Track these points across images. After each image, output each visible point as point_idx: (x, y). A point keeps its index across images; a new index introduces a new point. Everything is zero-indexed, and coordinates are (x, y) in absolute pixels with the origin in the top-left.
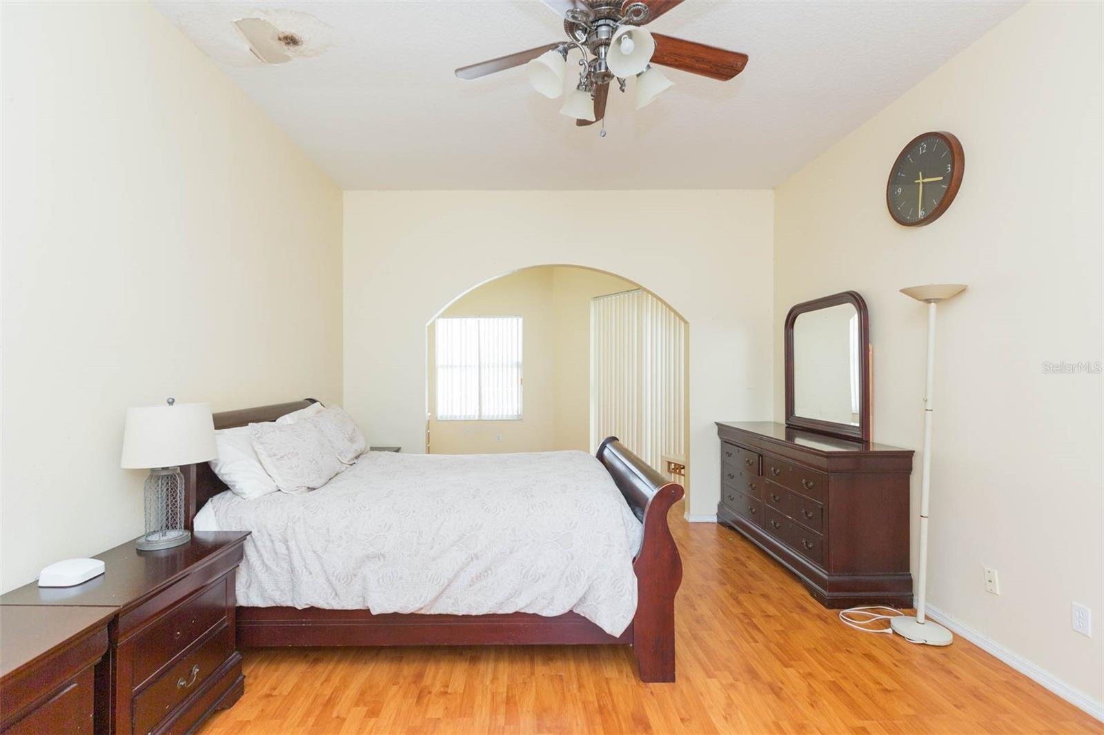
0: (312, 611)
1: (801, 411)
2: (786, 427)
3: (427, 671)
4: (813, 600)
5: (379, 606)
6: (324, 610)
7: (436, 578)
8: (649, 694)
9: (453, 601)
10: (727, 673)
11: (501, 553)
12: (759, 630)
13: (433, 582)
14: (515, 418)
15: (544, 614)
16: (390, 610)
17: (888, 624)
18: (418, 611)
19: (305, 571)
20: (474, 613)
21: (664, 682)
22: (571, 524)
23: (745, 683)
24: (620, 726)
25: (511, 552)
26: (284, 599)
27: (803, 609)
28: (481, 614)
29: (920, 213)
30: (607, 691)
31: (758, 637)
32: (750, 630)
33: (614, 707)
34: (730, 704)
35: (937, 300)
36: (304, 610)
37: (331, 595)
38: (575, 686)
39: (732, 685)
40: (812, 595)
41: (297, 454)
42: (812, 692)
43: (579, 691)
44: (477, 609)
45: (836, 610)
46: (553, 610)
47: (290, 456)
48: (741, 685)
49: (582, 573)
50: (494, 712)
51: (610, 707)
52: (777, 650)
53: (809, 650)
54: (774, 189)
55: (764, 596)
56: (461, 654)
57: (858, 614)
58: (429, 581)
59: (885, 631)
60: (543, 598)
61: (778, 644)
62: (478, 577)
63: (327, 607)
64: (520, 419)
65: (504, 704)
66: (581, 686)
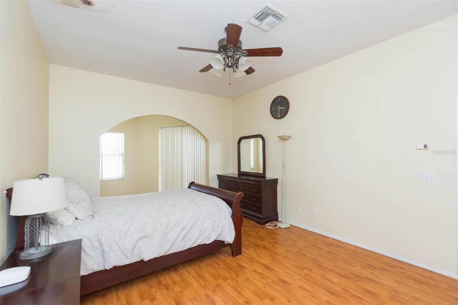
0: (115, 268)
1: (243, 169)
2: (238, 175)
3: (161, 280)
4: (257, 224)
5: (147, 257)
6: (121, 266)
7: (170, 239)
8: (237, 259)
9: (177, 247)
10: (252, 248)
11: (192, 225)
12: (251, 235)
13: (169, 242)
14: (121, 179)
15: (207, 243)
16: (153, 257)
17: (276, 225)
18: (164, 254)
19: (111, 251)
20: (184, 249)
21: (239, 255)
22: (213, 211)
23: (257, 248)
24: (237, 270)
25: (195, 224)
26: (99, 268)
27: (257, 227)
28: (186, 249)
29: (279, 116)
30: (226, 262)
31: (253, 237)
32: (249, 235)
33: (232, 266)
34: (258, 254)
35: (285, 139)
36: (111, 269)
37: (124, 259)
38: (216, 265)
39: (255, 250)
40: (257, 223)
41: (84, 200)
42: (273, 245)
43: (219, 265)
44: (184, 248)
45: (264, 225)
46: (210, 241)
47: (81, 201)
48: (257, 249)
49: (219, 226)
50: (198, 281)
51: (230, 266)
52: (258, 238)
53: (265, 236)
54: (232, 99)
55: (245, 226)
56: (169, 270)
57: (269, 225)
58: (167, 242)
59: (277, 227)
60: (207, 237)
61: (258, 237)
62: (185, 236)
63: (123, 264)
64: (123, 179)
65: (199, 278)
66: (218, 264)
